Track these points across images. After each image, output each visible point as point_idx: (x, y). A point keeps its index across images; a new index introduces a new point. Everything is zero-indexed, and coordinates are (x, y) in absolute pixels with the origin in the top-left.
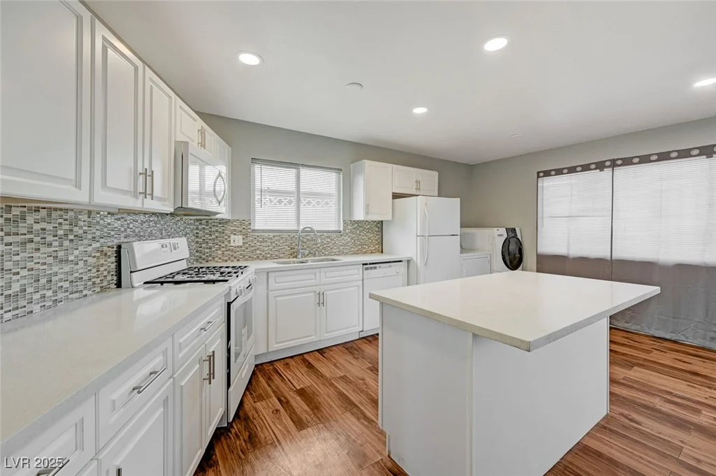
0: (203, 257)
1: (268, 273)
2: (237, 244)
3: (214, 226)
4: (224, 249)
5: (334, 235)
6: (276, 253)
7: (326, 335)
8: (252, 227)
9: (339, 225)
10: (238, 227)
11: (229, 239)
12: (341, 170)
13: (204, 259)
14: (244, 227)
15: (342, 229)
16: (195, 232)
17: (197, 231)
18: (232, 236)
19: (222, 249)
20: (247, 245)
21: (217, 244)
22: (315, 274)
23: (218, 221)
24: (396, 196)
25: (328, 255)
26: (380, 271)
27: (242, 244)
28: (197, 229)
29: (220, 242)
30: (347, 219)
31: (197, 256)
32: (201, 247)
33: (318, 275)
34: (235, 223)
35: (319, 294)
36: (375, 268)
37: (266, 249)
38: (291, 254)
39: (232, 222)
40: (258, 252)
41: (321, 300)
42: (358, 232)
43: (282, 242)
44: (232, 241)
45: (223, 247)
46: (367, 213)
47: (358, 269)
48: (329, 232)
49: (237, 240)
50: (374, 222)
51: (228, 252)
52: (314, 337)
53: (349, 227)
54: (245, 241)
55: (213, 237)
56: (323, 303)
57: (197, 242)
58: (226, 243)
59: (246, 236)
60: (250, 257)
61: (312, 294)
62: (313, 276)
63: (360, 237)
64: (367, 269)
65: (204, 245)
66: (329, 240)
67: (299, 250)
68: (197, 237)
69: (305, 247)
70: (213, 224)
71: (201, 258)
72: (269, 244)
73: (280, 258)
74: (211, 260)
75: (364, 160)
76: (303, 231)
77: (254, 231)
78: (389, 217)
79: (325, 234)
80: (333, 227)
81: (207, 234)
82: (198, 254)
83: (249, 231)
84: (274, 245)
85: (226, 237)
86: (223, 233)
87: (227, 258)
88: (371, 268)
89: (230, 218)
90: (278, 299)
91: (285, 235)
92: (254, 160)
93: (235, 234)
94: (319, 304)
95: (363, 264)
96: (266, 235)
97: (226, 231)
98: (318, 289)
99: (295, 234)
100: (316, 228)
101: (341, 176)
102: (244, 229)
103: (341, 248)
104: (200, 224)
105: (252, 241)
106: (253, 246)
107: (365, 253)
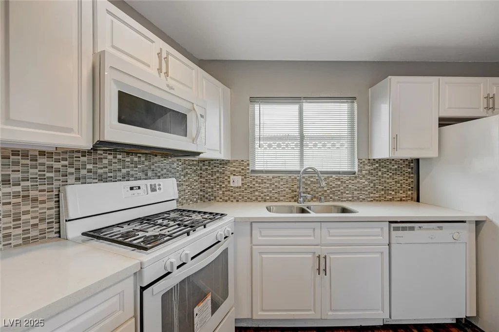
0: (207, 196)
1: (251, 223)
2: (236, 185)
3: (215, 166)
4: (224, 189)
5: (346, 177)
6: (276, 195)
7: (330, 313)
8: (251, 168)
9: (353, 164)
10: (237, 168)
11: (228, 180)
12: (355, 98)
13: (207, 198)
14: (243, 167)
15: (356, 170)
16: (199, 172)
17: (201, 172)
18: (232, 177)
19: (223, 189)
20: (246, 186)
21: (218, 185)
22: (314, 229)
23: (218, 162)
24: (444, 122)
25: (339, 200)
26: (420, 234)
27: (240, 185)
28: (201, 170)
29: (220, 182)
30: (364, 157)
31: (201, 195)
32: (204, 187)
33: (317, 231)
34: (234, 164)
35: (319, 257)
36: (412, 229)
37: (265, 190)
38: (293, 198)
39: (232, 163)
40: (257, 193)
41: (322, 266)
42: (380, 173)
43: (282, 183)
44: (231, 182)
45: (224, 187)
46: (395, 148)
47: (382, 229)
48: (339, 173)
49: (236, 181)
50: (405, 160)
51: (227, 193)
52: (312, 312)
53: (367, 168)
54: (244, 182)
55: (215, 177)
56: (325, 270)
57: (201, 182)
58: (226, 183)
59: (245, 176)
60: (248, 199)
61: (310, 256)
62: (310, 232)
63: (383, 180)
64: (396, 229)
65: (207, 185)
66: (339, 183)
67: (300, 193)
68: (201, 177)
69: (309, 190)
70: (215, 165)
71: (204, 196)
72: (268, 185)
73: (279, 200)
74: (213, 200)
75: (390, 77)
76: (305, 172)
77: (253, 171)
78: (433, 153)
79: (334, 176)
80: (345, 168)
81: (209, 174)
82: (201, 193)
83: (247, 171)
84: (273, 186)
85: (226, 178)
86: (224, 173)
87: (227, 198)
88: (404, 229)
89: (229, 159)
90: (263, 256)
91: (285, 176)
92: (253, 100)
93: (234, 175)
94: (319, 269)
95: (390, 222)
96: (265, 175)
97: (226, 172)
98: (318, 250)
99: (296, 175)
100: (319, 169)
101: (355, 105)
102: (243, 169)
103: (356, 192)
104: (204, 165)
105: (251, 182)
106: (251, 187)
107: (391, 200)
